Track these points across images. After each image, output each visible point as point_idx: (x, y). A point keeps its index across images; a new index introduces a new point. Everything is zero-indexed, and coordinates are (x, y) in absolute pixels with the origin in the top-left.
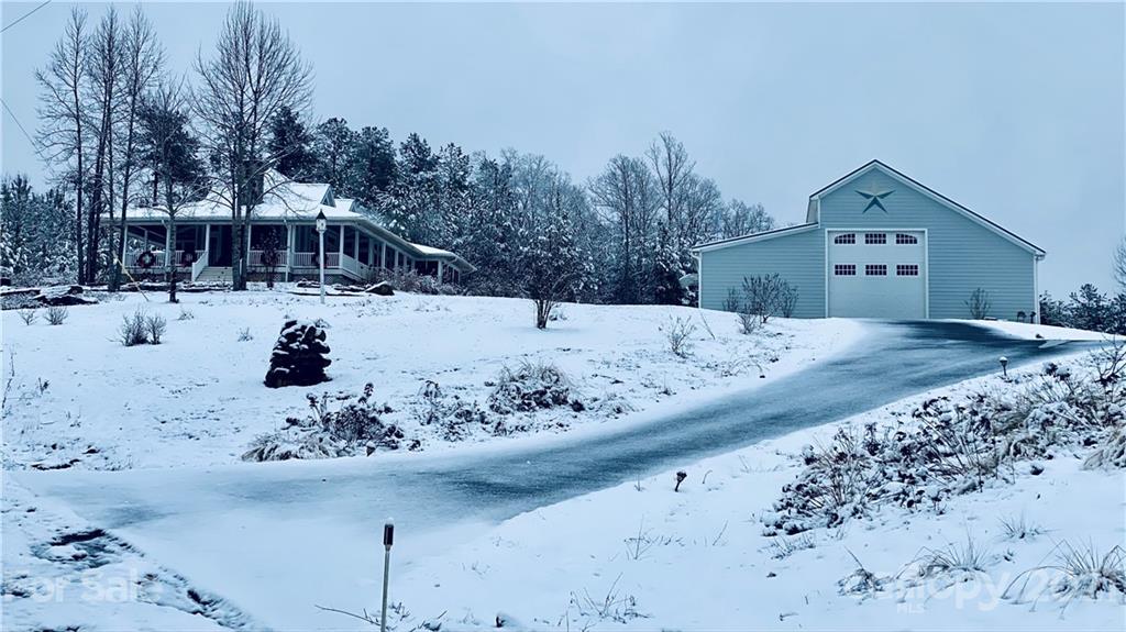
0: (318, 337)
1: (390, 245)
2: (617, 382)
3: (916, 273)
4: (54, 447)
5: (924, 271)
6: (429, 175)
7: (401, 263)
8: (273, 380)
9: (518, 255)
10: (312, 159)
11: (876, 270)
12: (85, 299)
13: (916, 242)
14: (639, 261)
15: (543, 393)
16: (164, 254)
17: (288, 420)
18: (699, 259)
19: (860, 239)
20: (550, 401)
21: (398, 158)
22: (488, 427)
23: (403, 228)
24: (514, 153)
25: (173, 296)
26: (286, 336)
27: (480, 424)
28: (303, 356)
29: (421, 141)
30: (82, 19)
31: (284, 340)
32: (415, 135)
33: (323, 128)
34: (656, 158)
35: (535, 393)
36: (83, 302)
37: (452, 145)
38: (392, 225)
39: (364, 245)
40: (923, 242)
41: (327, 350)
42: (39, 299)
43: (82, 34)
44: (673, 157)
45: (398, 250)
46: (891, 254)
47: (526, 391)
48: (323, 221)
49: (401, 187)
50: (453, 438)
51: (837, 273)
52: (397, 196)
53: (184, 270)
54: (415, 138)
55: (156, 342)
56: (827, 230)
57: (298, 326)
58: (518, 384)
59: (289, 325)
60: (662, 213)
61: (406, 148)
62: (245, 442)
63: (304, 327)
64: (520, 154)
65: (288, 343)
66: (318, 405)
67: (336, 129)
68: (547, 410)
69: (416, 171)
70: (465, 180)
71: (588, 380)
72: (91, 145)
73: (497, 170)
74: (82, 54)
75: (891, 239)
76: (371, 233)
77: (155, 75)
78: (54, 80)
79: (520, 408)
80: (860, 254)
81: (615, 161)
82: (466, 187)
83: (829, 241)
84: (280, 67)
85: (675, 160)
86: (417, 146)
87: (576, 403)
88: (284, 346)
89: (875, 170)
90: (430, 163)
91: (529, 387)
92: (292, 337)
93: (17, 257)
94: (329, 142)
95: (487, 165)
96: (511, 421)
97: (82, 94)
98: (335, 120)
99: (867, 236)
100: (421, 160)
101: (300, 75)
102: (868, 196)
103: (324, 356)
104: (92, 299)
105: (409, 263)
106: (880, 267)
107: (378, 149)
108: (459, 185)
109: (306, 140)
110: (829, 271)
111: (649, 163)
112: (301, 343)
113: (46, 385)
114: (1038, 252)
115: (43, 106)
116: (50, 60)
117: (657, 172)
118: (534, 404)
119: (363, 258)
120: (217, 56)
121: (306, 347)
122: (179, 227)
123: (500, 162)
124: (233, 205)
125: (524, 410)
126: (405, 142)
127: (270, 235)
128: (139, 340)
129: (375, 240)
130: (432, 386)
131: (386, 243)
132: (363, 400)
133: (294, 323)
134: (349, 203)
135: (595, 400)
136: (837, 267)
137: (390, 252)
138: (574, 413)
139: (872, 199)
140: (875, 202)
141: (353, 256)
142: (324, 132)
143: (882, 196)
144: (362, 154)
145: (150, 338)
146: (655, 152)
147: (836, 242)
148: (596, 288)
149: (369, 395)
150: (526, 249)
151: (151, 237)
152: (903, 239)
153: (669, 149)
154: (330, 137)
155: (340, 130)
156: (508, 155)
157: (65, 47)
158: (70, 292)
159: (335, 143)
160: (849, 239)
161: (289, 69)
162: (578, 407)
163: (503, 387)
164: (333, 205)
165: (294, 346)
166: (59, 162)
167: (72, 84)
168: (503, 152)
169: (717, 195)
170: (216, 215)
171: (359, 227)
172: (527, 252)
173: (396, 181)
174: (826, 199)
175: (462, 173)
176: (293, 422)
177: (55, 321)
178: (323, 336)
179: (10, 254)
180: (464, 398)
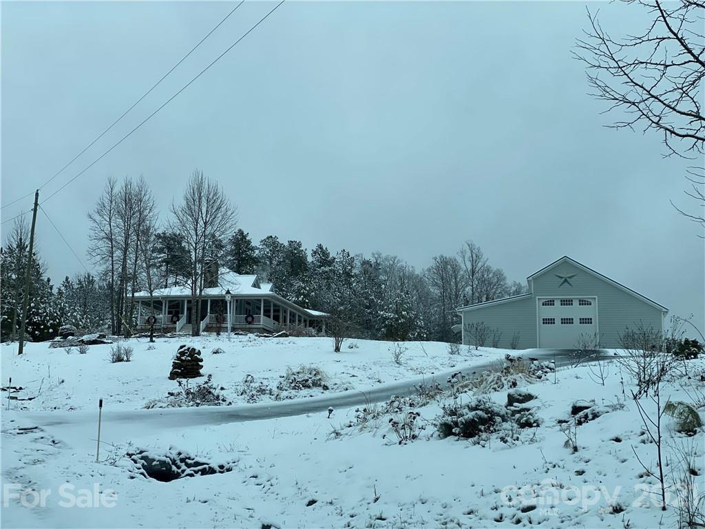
0: (197, 354)
1: (292, 310)
2: (353, 376)
3: (591, 323)
4: (55, 408)
5: (596, 321)
6: (327, 269)
7: (300, 321)
8: (173, 376)
9: (377, 317)
10: (256, 261)
11: (567, 321)
12: (105, 341)
13: (590, 304)
14: (452, 319)
15: (307, 381)
16: (163, 317)
17: (169, 393)
18: (462, 316)
19: (557, 303)
20: (311, 385)
21: (310, 259)
22: (273, 397)
23: (307, 301)
24: (379, 255)
25: (151, 339)
26: (179, 353)
27: (269, 395)
28: (188, 363)
29: (324, 249)
30: (114, 183)
31: (179, 355)
32: (320, 245)
33: (264, 242)
34: (464, 257)
35: (303, 381)
36: (105, 343)
37: (344, 250)
38: (300, 299)
39: (276, 311)
40: (595, 304)
41: (202, 360)
42: (79, 341)
43: (114, 191)
44: (474, 256)
45: (298, 313)
46: (576, 311)
47: (299, 380)
48: (229, 295)
49: (306, 276)
50: (251, 402)
51: (544, 323)
52: (303, 281)
53: (172, 326)
54: (320, 247)
55: (128, 360)
56: (537, 297)
57: (186, 348)
58: (295, 376)
59: (182, 347)
60: (468, 289)
61: (315, 252)
62: (144, 403)
63: (189, 348)
64: (383, 256)
65: (180, 357)
66: (183, 385)
67: (271, 242)
68: (308, 390)
69: (320, 267)
70: (352, 272)
71: (338, 376)
72: (118, 254)
73: (371, 265)
74: (114, 203)
75: (576, 303)
76: (280, 304)
77: (151, 214)
78: (98, 218)
79: (294, 388)
80: (558, 311)
81: (435, 259)
82: (352, 276)
83: (538, 304)
84: (219, 208)
85: (475, 258)
86: (321, 252)
87: (324, 386)
88: (178, 358)
89: (565, 262)
90: (329, 261)
91: (300, 378)
92: (182, 354)
93: (84, 321)
94: (268, 250)
95: (365, 263)
96: (284, 394)
97: (114, 226)
98: (271, 237)
99: (561, 301)
100: (324, 260)
101: (229, 213)
102: (562, 278)
103: (200, 363)
104: (110, 341)
105: (305, 321)
106: (570, 319)
107: (296, 254)
108: (348, 274)
109: (253, 249)
110: (539, 321)
111: (460, 260)
112: (187, 356)
113: (63, 381)
114: (664, 310)
115: (92, 233)
116: (96, 207)
117: (465, 266)
118: (301, 386)
119: (276, 318)
120: (184, 203)
121: (190, 358)
122: (170, 302)
123: (373, 261)
124: (192, 287)
125: (296, 389)
126: (315, 250)
127: (219, 304)
128: (119, 360)
129: (283, 307)
130: (250, 378)
131: (289, 309)
132: (206, 383)
133: (184, 346)
134: (270, 286)
135: (336, 384)
136: (544, 319)
137: (293, 315)
138: (322, 391)
139: (563, 279)
140: (566, 281)
141: (269, 317)
142: (264, 244)
143: (570, 277)
144: (287, 257)
145: (125, 359)
146: (463, 253)
147: (543, 305)
148: (425, 336)
149: (209, 380)
150: (382, 313)
151: (155, 307)
152: (583, 302)
153: (472, 251)
154: (268, 247)
155: (274, 243)
156: (376, 256)
157: (104, 198)
158: (98, 338)
159: (271, 251)
160: (550, 303)
161: (223, 209)
162: (326, 388)
163: (288, 378)
164: (259, 288)
165: (183, 358)
166: (101, 265)
167: (108, 220)
168: (373, 254)
169: (504, 279)
170: (183, 294)
171: (273, 300)
172: (383, 315)
173: (303, 273)
174: (537, 279)
175: (350, 268)
176: (171, 394)
177: (82, 352)
178: (199, 353)
179: (80, 319)
180: (265, 382)
